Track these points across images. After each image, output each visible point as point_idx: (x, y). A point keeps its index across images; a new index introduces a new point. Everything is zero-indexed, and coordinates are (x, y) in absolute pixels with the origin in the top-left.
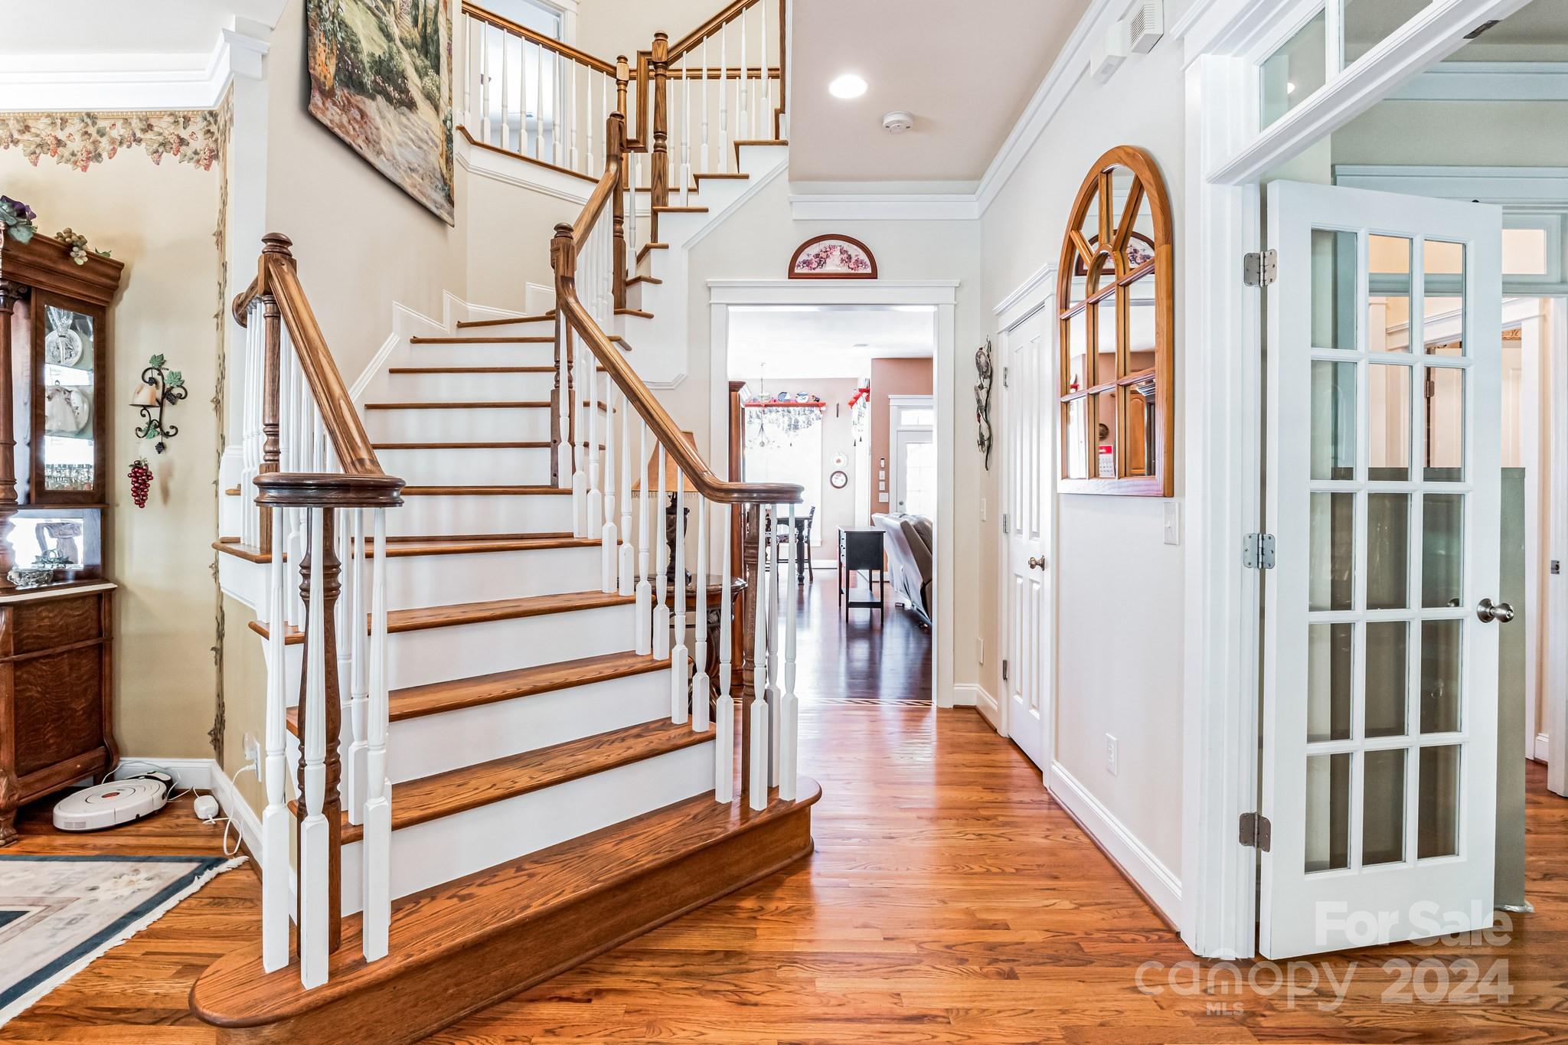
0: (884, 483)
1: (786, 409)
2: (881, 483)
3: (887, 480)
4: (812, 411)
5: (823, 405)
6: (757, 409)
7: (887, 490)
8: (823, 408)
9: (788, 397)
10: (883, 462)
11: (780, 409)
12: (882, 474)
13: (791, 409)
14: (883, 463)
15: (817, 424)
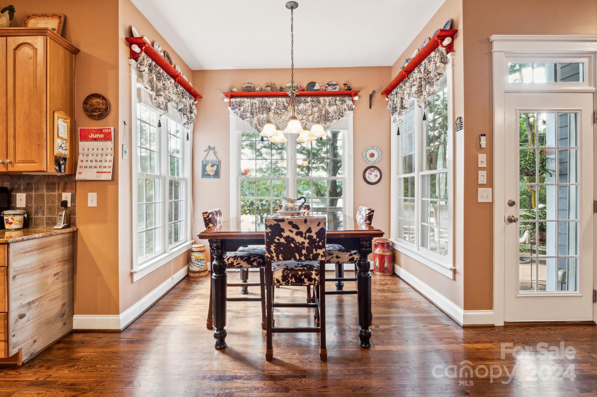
0: (484, 173)
1: (315, 99)
2: (480, 172)
3: (490, 169)
4: (343, 102)
5: (356, 94)
6: (284, 99)
7: (490, 184)
8: (356, 98)
9: (317, 87)
10: (483, 139)
11: (309, 99)
12: (482, 158)
13: (321, 99)
14: (483, 141)
15: (350, 115)
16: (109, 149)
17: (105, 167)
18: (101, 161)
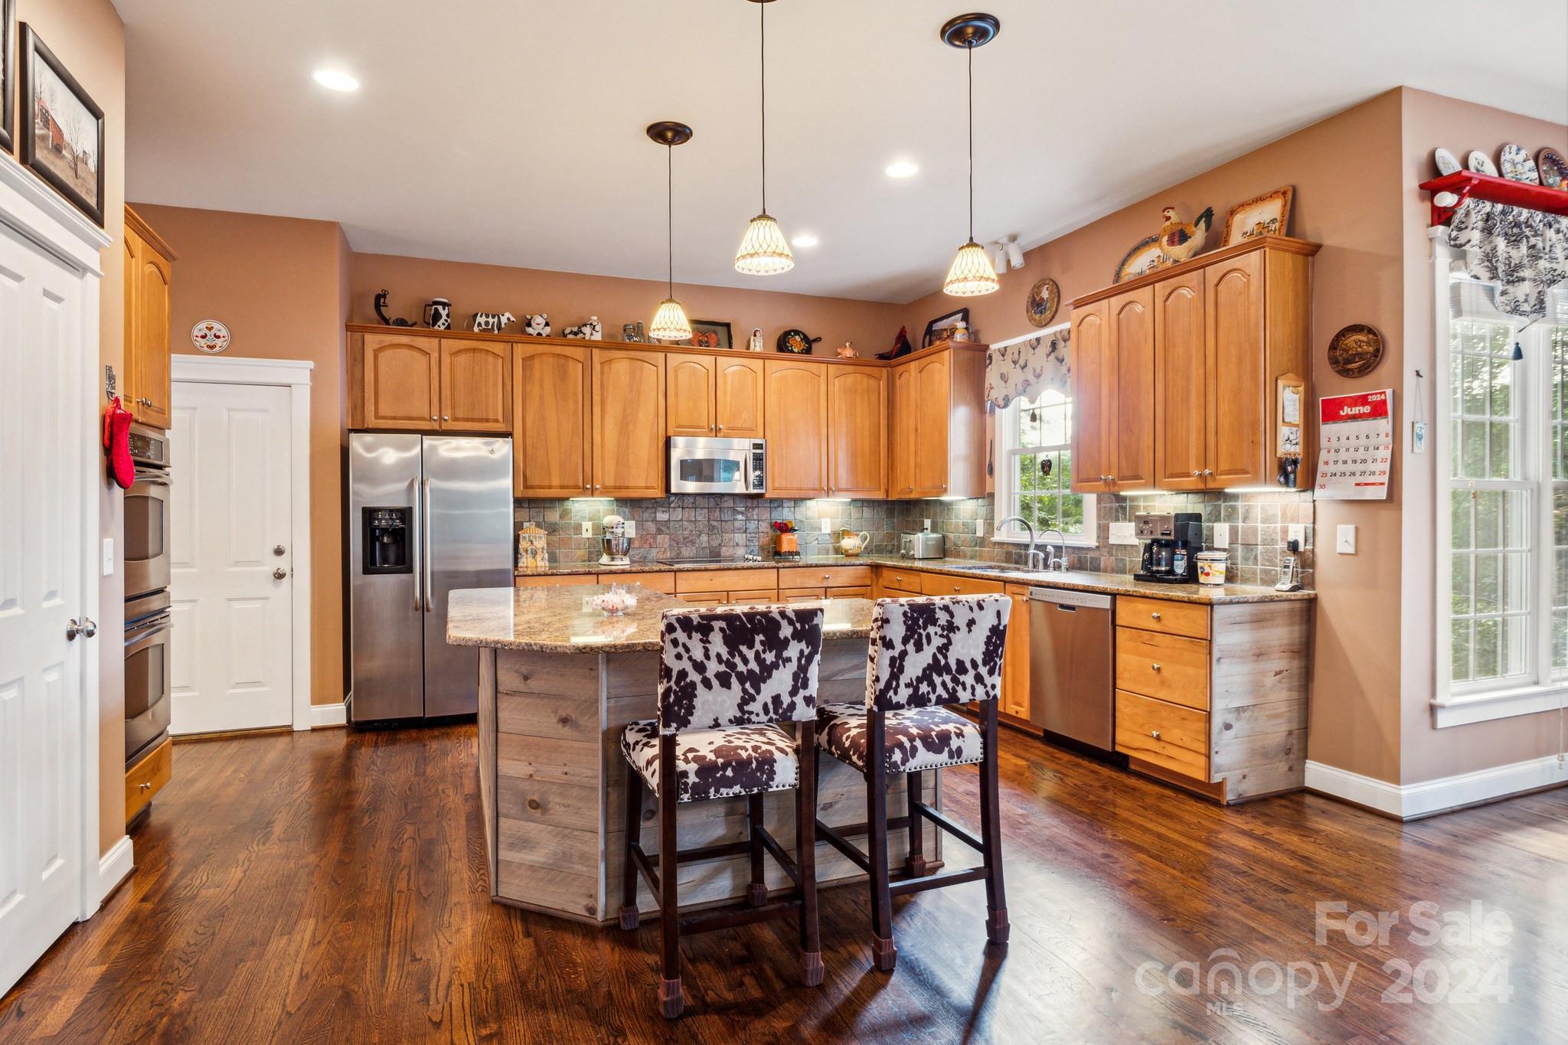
16: (1382, 436)
17: (1374, 473)
18: (1364, 461)
